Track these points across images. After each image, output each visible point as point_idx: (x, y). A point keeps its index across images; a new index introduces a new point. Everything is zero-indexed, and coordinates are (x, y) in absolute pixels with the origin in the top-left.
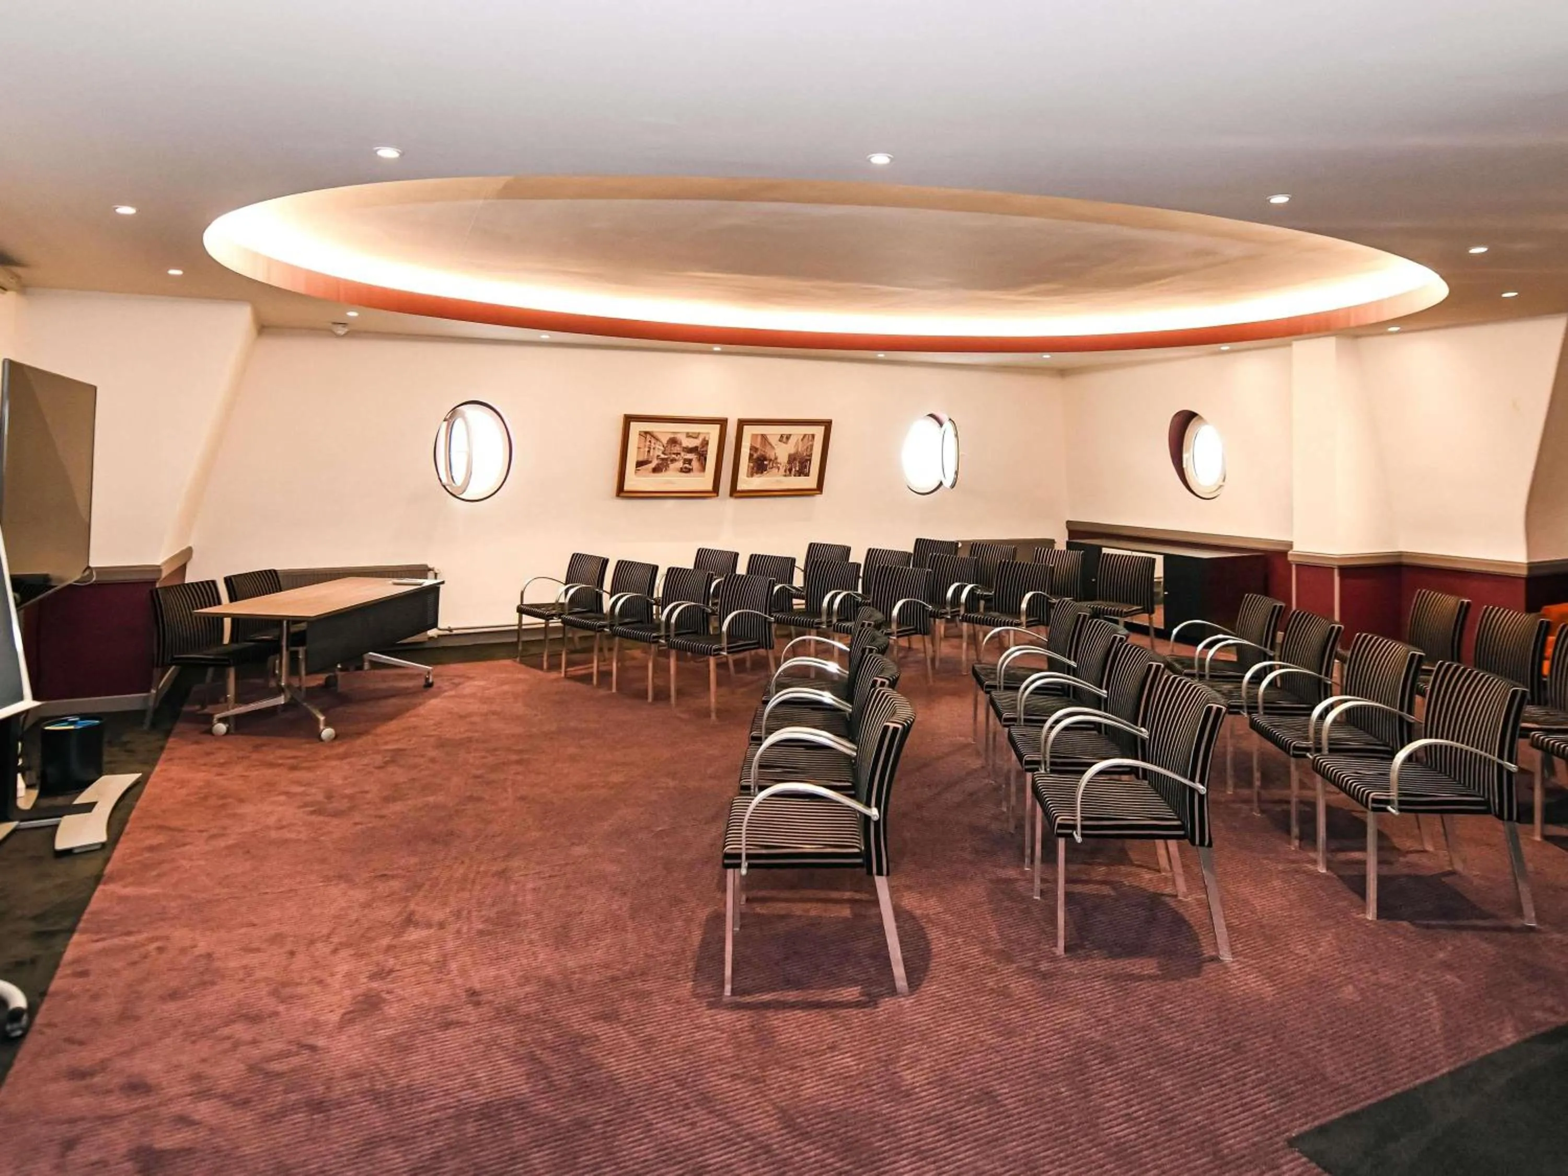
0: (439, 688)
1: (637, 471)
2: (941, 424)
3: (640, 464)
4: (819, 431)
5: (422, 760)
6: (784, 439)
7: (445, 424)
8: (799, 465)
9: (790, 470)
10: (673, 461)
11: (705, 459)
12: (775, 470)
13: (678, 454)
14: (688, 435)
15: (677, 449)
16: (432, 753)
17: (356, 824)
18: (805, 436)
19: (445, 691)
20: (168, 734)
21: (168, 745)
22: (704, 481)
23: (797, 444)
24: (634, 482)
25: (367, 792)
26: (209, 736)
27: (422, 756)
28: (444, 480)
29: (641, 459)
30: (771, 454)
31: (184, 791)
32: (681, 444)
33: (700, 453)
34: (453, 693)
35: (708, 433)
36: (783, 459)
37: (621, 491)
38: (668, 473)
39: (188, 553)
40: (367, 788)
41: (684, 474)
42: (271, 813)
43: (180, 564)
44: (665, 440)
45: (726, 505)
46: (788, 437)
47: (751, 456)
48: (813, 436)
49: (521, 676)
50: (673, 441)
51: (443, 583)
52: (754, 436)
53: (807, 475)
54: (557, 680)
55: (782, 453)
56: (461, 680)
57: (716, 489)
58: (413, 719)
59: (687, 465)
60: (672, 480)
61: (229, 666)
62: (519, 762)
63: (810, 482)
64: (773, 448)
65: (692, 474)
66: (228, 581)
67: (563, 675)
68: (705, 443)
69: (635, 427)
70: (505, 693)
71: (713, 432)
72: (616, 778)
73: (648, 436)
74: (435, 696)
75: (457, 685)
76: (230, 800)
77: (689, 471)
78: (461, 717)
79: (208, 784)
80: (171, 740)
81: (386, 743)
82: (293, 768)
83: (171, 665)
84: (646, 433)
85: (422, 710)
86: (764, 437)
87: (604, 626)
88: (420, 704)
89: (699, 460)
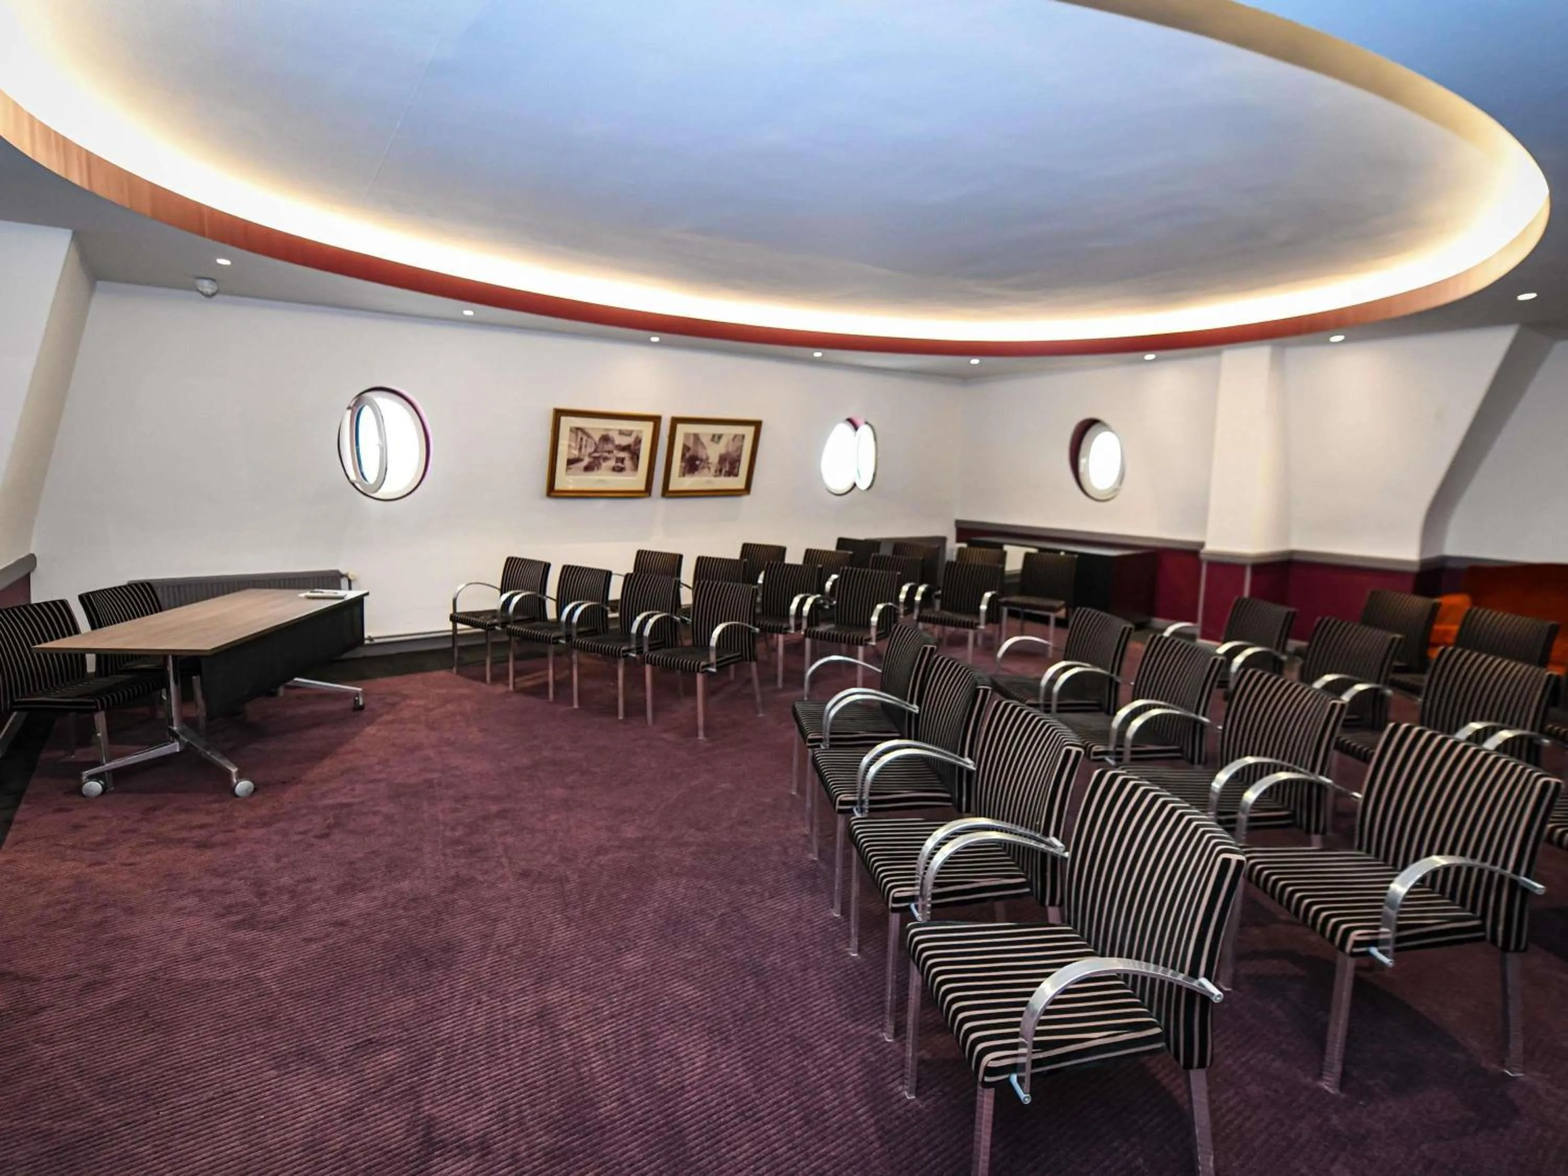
0: (372, 710)
1: (568, 469)
2: (856, 428)
3: (571, 462)
4: (749, 431)
5: (377, 820)
6: (716, 439)
7: (349, 412)
8: (729, 465)
9: (721, 471)
10: (606, 459)
11: (638, 458)
12: (706, 470)
13: (609, 452)
14: (621, 433)
15: (609, 447)
16: (388, 808)
17: (309, 940)
18: (735, 436)
19: (381, 715)
20: (18, 797)
21: (18, 816)
22: (636, 481)
23: (727, 446)
24: (565, 481)
25: (314, 879)
26: (77, 799)
27: (375, 813)
28: (353, 477)
29: (572, 457)
30: (702, 454)
31: (41, 900)
32: (613, 441)
33: (633, 451)
34: (389, 717)
35: (641, 431)
36: (714, 459)
37: (552, 491)
38: (599, 472)
39: (31, 561)
40: (313, 873)
41: (615, 473)
42: (179, 931)
43: (21, 574)
44: (597, 438)
45: (657, 505)
46: (720, 437)
47: (683, 455)
48: (743, 436)
49: (465, 691)
50: (606, 439)
51: (367, 594)
52: (687, 436)
53: (736, 475)
54: (507, 694)
55: (713, 453)
56: (397, 699)
57: (648, 490)
58: (350, 757)
59: (620, 464)
60: (604, 479)
61: (97, 710)
62: (502, 814)
63: (738, 482)
64: (704, 447)
65: (624, 473)
66: (85, 599)
67: (511, 687)
68: (638, 441)
69: (567, 423)
70: (453, 714)
71: (646, 429)
72: (630, 832)
73: (580, 433)
74: (371, 722)
75: (393, 705)
76: (111, 912)
77: (621, 470)
78: (411, 751)
79: (79, 883)
80: (23, 806)
81: (324, 795)
82: (202, 845)
83: (12, 710)
84: (578, 429)
85: (358, 743)
86: (696, 437)
87: (560, 638)
88: (355, 734)
89: (632, 458)
